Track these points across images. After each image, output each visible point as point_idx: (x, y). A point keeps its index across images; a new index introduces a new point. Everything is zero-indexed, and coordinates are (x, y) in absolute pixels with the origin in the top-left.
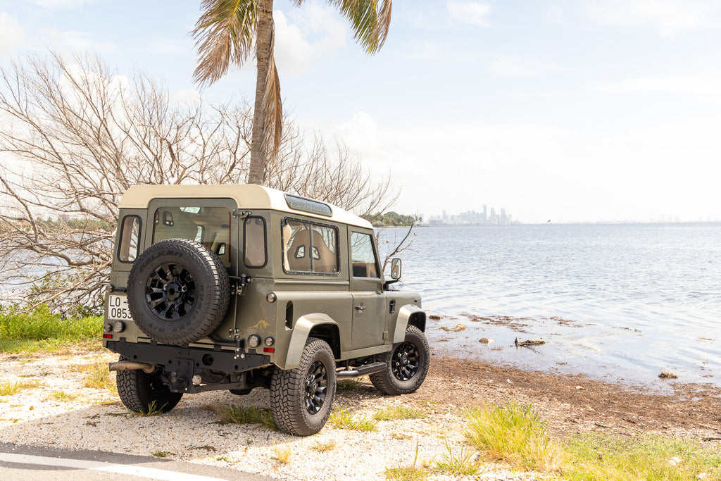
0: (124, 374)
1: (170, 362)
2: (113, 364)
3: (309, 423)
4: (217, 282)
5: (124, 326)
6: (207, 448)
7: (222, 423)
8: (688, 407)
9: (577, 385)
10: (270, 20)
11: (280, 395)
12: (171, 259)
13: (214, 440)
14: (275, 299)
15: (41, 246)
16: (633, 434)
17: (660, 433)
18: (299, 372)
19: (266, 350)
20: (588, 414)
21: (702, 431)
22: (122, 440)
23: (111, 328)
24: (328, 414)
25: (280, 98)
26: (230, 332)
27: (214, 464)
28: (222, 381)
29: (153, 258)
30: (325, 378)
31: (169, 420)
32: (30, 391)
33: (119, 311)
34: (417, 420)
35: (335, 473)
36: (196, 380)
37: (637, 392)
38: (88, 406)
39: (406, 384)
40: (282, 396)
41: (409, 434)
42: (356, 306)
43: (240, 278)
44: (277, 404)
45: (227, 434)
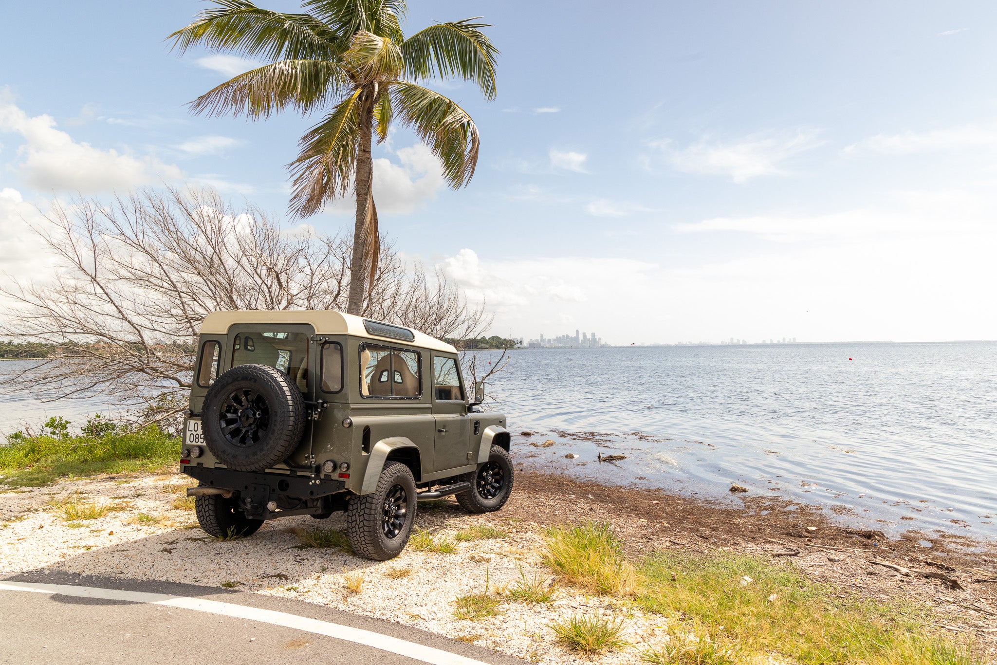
0: (203, 500)
1: (246, 487)
2: (191, 489)
3: (386, 547)
4: (291, 407)
5: (202, 451)
6: (280, 576)
7: (301, 548)
8: (758, 521)
9: (654, 500)
10: (369, 158)
11: (356, 521)
12: (245, 384)
13: (289, 567)
14: (351, 424)
15: (153, 369)
16: (706, 551)
17: (731, 549)
18: (376, 497)
19: (341, 475)
20: (664, 530)
21: (770, 546)
22: (194, 569)
23: (189, 454)
24: (408, 537)
25: (378, 231)
26: (306, 457)
27: (282, 595)
28: (299, 506)
29: (228, 384)
30: (405, 501)
31: (247, 545)
32: (117, 514)
33: (197, 436)
34: (498, 540)
35: (406, 603)
36: (271, 506)
37: (709, 506)
38: (169, 530)
39: (491, 502)
40: (358, 521)
41: (487, 556)
42: (438, 428)
43: (316, 403)
44: (354, 530)
45: (304, 560)
